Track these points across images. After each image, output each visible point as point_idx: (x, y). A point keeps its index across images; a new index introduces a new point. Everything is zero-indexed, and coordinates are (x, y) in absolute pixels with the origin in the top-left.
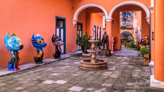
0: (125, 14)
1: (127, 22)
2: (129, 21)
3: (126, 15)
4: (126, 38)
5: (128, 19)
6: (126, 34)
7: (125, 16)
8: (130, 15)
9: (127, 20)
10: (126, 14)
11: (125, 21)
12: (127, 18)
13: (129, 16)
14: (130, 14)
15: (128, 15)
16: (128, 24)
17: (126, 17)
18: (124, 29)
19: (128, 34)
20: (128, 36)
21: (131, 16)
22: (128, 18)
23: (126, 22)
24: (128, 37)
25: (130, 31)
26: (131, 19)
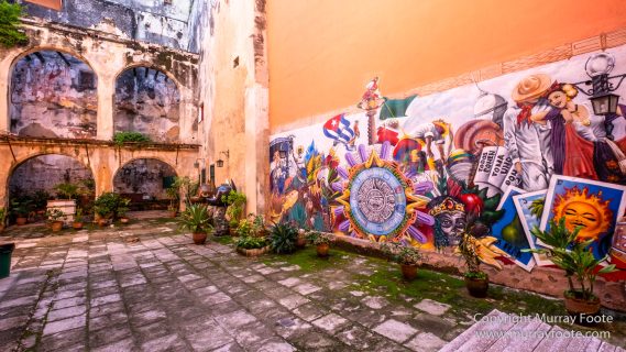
0: (130, 89)
1: (138, 124)
2: (146, 119)
3: (136, 95)
4: (135, 189)
5: (145, 112)
6: (136, 173)
7: (131, 97)
8: (153, 97)
9: (137, 113)
10: (136, 88)
11: (132, 119)
12: (139, 108)
13: (149, 101)
14: (152, 92)
15: (145, 95)
16: (143, 130)
17: (134, 102)
19: (145, 174)
20: (141, 180)
21: (157, 99)
22: (146, 108)
23: (135, 124)
24: (145, 186)
25: (169, 157)
26: (156, 114)
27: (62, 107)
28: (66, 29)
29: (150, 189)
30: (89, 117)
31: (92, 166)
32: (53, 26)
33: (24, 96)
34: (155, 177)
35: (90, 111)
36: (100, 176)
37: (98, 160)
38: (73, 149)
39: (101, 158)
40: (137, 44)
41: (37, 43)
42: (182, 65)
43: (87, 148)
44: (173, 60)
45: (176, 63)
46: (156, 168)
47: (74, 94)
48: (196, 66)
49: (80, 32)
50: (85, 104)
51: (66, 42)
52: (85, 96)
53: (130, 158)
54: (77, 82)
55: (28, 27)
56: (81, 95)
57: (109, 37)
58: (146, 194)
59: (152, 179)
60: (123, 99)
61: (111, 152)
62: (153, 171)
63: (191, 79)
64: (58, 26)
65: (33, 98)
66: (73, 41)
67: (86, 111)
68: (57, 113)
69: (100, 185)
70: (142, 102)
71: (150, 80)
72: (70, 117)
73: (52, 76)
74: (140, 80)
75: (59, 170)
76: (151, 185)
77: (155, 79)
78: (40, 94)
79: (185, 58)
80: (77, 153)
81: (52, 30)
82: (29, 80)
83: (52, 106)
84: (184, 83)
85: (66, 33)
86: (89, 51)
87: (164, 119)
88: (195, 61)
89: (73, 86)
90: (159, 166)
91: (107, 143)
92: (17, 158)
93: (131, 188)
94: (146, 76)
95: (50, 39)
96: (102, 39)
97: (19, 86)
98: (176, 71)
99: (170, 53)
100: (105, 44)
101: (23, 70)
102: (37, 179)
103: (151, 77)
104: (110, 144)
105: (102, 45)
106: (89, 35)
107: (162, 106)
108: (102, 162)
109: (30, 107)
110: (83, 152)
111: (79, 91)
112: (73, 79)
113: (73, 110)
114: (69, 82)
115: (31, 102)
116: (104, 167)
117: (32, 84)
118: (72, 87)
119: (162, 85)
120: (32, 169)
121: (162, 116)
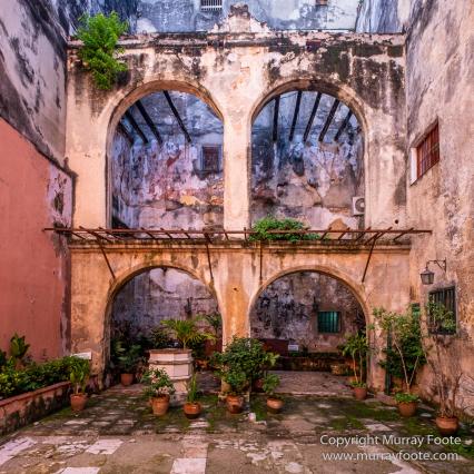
0: (268, 166)
3: (276, 173)
4: (277, 332)
5: (290, 201)
7: (269, 178)
8: (301, 174)
9: (278, 204)
10: (276, 161)
12: (280, 194)
13: (295, 181)
14: (299, 164)
15: (289, 169)
17: (273, 185)
18: (294, 250)
19: (290, 306)
20: (286, 318)
21: (308, 176)
22: (291, 192)
24: (290, 327)
25: (348, 267)
26: (307, 200)
27: (182, 205)
28: (178, 42)
29: (300, 333)
30: (214, 217)
31: (217, 286)
32: (161, 42)
33: (142, 196)
34: (305, 312)
35: (215, 208)
36: (229, 306)
37: (225, 275)
38: (188, 255)
39: (230, 271)
40: (286, 41)
41: (140, 77)
42: (370, 64)
43: (208, 252)
44: (352, 58)
45: (359, 63)
46: (307, 296)
47: (197, 184)
48: (400, 61)
49: (197, 42)
50: (210, 197)
51: (178, 64)
52: (209, 186)
53: (277, 271)
54: (199, 166)
55: (128, 52)
56: (204, 184)
57: (241, 39)
58: (292, 341)
59: (301, 315)
60: (259, 183)
61: (245, 259)
62: (303, 301)
63: (389, 91)
64: (167, 41)
65: (150, 197)
66: (187, 60)
67: (210, 209)
68: (176, 215)
69: (229, 324)
70: (286, 184)
71: (297, 144)
72: (191, 220)
73: (170, 162)
74: (282, 146)
75: (180, 299)
76: (299, 325)
77: (305, 140)
78: (158, 191)
79: (376, 49)
80: (195, 262)
81: (159, 48)
82: (146, 172)
83: (170, 205)
84: (375, 101)
85: (177, 49)
86: (210, 72)
87: (319, 209)
88: (395, 51)
89: (195, 172)
90: (312, 293)
91: (239, 242)
92: (117, 275)
93: (271, 329)
94: (291, 138)
95: (157, 65)
96: (230, 46)
97: (137, 181)
98: (359, 80)
99: (345, 46)
100: (234, 55)
101: (140, 159)
102: (155, 312)
103: (298, 137)
104: (245, 244)
105: (230, 57)
106: (209, 44)
107: (315, 186)
108: (231, 279)
109: (147, 209)
110: (203, 260)
111: (202, 179)
112: (194, 162)
113: (194, 208)
114: (190, 167)
115: (149, 202)
116: (236, 289)
117: (150, 177)
118: (193, 174)
119: (314, 149)
120: (151, 298)
121: (316, 204)
